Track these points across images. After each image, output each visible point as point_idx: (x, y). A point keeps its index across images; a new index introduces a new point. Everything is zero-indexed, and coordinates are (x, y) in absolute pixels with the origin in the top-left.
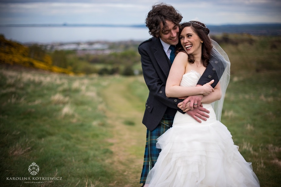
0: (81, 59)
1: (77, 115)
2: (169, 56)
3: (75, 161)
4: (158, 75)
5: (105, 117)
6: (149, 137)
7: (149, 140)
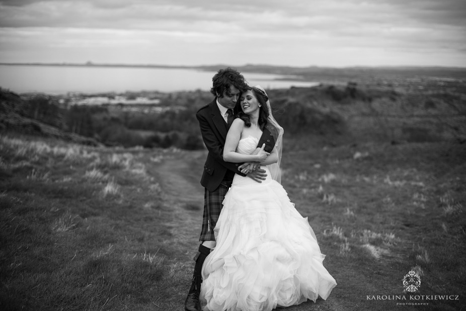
0: (115, 120)
1: (122, 196)
2: (226, 120)
3: (129, 240)
4: (217, 138)
5: (160, 199)
6: (208, 197)
7: (208, 200)
